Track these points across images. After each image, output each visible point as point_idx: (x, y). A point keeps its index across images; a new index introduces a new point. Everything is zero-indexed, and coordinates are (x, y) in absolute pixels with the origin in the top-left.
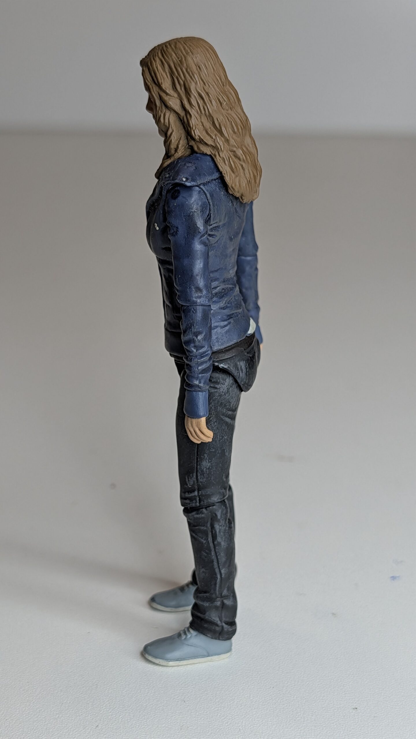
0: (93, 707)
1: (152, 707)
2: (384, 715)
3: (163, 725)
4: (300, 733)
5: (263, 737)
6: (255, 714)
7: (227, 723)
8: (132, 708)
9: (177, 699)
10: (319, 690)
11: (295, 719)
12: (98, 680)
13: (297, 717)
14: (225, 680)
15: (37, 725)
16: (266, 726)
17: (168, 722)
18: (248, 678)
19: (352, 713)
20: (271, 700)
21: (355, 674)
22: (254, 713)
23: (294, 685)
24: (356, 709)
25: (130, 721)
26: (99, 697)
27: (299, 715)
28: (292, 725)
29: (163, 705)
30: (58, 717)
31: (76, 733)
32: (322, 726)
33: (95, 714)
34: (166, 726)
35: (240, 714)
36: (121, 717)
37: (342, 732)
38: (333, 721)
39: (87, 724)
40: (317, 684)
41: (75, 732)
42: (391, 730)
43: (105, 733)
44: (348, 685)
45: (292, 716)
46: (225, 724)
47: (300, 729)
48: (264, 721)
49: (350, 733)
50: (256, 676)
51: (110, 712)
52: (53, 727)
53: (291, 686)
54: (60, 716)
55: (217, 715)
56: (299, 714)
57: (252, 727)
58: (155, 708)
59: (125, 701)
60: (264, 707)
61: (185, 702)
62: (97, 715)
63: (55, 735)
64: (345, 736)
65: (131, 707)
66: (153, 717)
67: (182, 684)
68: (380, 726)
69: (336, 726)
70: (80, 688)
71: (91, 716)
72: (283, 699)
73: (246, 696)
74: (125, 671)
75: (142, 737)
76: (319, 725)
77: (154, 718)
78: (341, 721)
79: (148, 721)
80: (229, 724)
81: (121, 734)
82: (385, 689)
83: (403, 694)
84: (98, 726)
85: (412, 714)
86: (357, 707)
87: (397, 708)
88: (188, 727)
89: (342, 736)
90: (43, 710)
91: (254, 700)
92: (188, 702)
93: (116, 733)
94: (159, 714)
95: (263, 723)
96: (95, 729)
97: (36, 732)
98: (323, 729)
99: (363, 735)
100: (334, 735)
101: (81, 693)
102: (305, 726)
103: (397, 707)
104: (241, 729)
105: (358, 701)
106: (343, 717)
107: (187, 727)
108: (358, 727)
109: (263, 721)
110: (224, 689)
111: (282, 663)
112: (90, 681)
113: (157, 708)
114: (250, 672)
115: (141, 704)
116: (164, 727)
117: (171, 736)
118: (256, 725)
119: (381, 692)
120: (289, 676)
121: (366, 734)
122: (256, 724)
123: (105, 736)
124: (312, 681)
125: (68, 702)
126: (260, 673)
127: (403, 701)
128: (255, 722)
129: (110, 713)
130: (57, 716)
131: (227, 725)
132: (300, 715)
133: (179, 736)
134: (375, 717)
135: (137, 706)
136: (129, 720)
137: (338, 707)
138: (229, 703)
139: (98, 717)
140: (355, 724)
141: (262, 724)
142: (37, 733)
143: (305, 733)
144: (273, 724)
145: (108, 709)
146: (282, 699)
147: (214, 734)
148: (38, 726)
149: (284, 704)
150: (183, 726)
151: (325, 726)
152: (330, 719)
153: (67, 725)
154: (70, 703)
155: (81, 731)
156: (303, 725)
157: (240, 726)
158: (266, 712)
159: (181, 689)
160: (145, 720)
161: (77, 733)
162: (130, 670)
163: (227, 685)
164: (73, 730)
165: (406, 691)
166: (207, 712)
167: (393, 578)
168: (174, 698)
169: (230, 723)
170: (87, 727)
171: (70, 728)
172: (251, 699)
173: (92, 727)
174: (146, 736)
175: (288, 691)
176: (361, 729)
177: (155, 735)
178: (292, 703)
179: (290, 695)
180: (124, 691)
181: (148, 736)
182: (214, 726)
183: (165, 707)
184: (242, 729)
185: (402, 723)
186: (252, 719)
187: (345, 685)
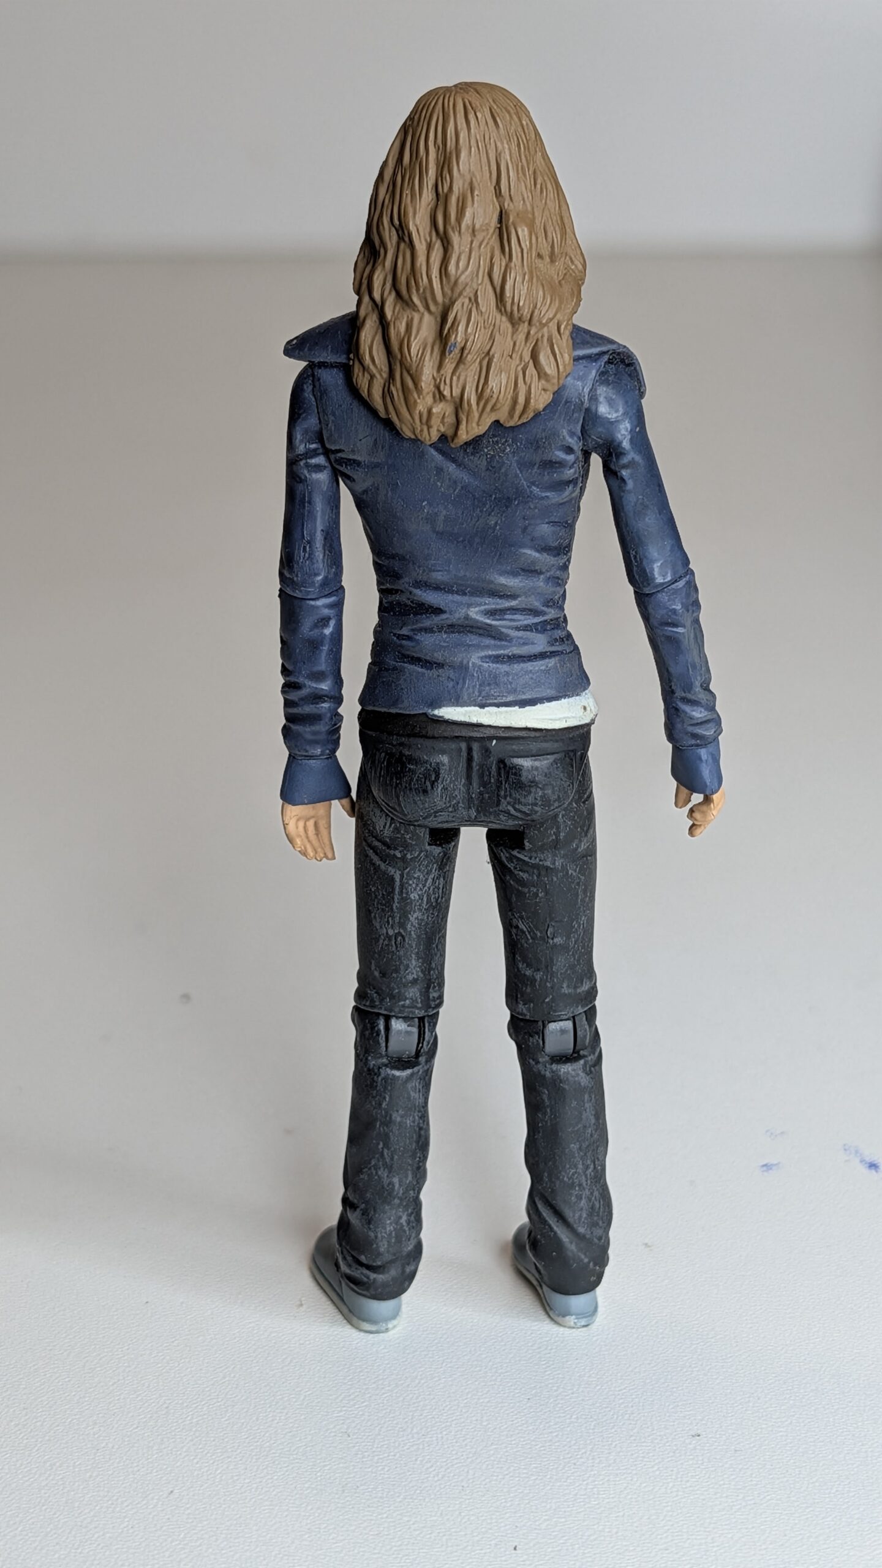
0: (161, 1454)
1: (283, 1449)
2: (754, 1446)
3: (306, 1485)
4: (586, 1489)
5: (512, 1501)
6: (493, 1454)
7: (438, 1475)
8: (240, 1453)
9: (334, 1430)
10: (621, 1401)
11: (575, 1461)
12: (169, 1399)
13: (578, 1457)
14: (430, 1387)
15: (47, 1495)
16: (517, 1479)
17: (317, 1478)
18: (477, 1383)
19: (690, 1444)
20: (525, 1426)
21: (693, 1366)
22: (492, 1452)
23: (570, 1392)
24: (699, 1436)
25: (237, 1480)
26: (173, 1434)
27: (582, 1454)
28: (569, 1475)
29: (304, 1444)
30: (91, 1476)
31: (126, 1509)
32: (630, 1473)
33: (165, 1467)
34: (313, 1486)
35: (462, 1455)
36: (219, 1472)
37: (671, 1485)
38: (652, 1463)
39: (151, 1488)
40: (617, 1389)
41: (127, 1506)
42: (771, 1476)
43: (188, 1506)
44: (680, 1388)
45: (569, 1456)
46: (434, 1477)
47: (585, 1483)
48: (512, 1468)
49: (688, 1484)
50: (494, 1378)
51: (197, 1463)
52: (80, 1497)
53: (566, 1396)
54: (94, 1475)
55: (416, 1460)
56: (583, 1451)
57: (487, 1480)
58: (287, 1451)
59: (226, 1440)
60: (511, 1441)
61: (349, 1436)
62: (169, 1469)
63: (85, 1514)
64: (678, 1491)
65: (239, 1451)
66: (285, 1469)
67: (342, 1400)
68: (748, 1468)
69: (657, 1473)
70: (133, 1416)
71: (157, 1472)
72: (550, 1422)
73: (474, 1418)
74: (224, 1378)
75: (264, 1510)
76: (624, 1471)
77: (287, 1471)
78: (669, 1461)
79: (276, 1477)
80: (440, 1476)
81: (220, 1507)
82: (755, 1395)
84: (172, 1492)
85: (811, 1442)
86: (699, 1432)
87: (781, 1431)
88: (358, 1487)
89: (671, 1492)
90: (58, 1464)
91: (490, 1426)
92: (355, 1437)
93: (211, 1504)
94: (298, 1463)
95: (510, 1473)
96: (167, 1497)
97: (46, 1509)
98: (632, 1480)
99: (713, 1488)
100: (655, 1490)
101: (135, 1426)
102: (595, 1474)
103: (781, 1429)
104: (466, 1486)
105: (701, 1420)
106: (671, 1454)
107: (355, 1487)
108: (704, 1472)
109: (509, 1468)
110: (429, 1407)
111: (546, 1349)
112: (152, 1401)
113: (294, 1451)
114: (480, 1371)
115: (258, 1443)
116: (309, 1487)
117: (324, 1507)
118: (495, 1478)
119: (747, 1400)
120: (560, 1376)
121: (720, 1485)
122: (495, 1474)
123: (187, 1512)
124: (607, 1383)
125: (110, 1445)
126: (500, 1371)
127: (793, 1416)
128: (494, 1472)
129: (198, 1465)
130: (88, 1474)
131: (436, 1479)
132: (585, 1453)
133: (339, 1505)
134: (736, 1451)
135: (252, 1447)
136: (236, 1478)
137: (662, 1433)
138: (440, 1436)
139: (173, 1475)
140: (697, 1466)
141: (507, 1474)
142: (48, 1510)
143: (595, 1489)
144: (530, 1473)
145: (192, 1458)
146: (547, 1423)
147: (411, 1498)
148: (49, 1496)
149: (551, 1432)
150: (346, 1484)
151: (636, 1474)
152: (645, 1460)
153: (108, 1492)
154: (113, 1447)
155: (137, 1504)
156: (592, 1473)
157: (462, 1481)
158: (515, 1450)
159: (341, 1411)
160: (269, 1477)
161: (130, 1507)
162: (234, 1377)
163: (434, 1398)
164: (122, 1503)
165: (798, 1396)
166: (395, 1455)
167: (767, 1167)
168: (327, 1430)
169: (444, 1476)
170: (151, 1495)
171: (115, 1498)
172: (485, 1424)
173: (161, 1493)
174: (271, 1507)
175: (560, 1405)
176: (709, 1478)
177: (291, 1505)
178: (569, 1429)
179: (564, 1413)
180: (223, 1420)
181: (277, 1508)
182: (411, 1482)
183: (309, 1448)
184: (468, 1487)
185: (792, 1461)
186: (488, 1465)
187: (675, 1389)
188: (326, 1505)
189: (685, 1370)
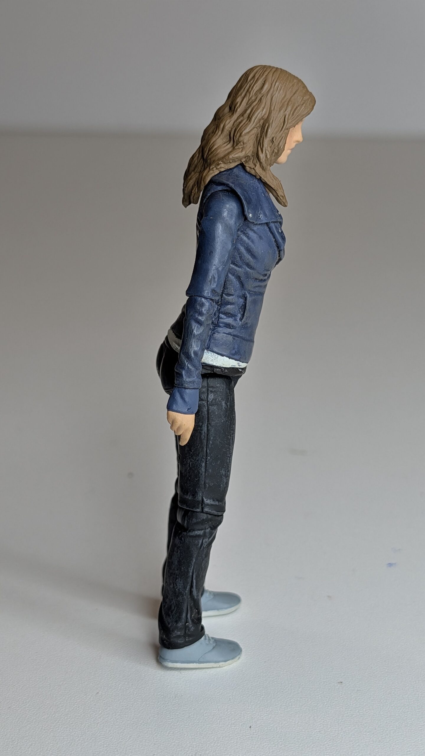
0: (95, 676)
1: (150, 677)
2: (367, 689)
3: (159, 694)
4: (286, 703)
5: (251, 706)
6: (246, 685)
7: (219, 693)
8: (131, 677)
10: (308, 665)
11: (282, 690)
13: (284, 689)
15: (42, 691)
16: (255, 697)
17: (164, 691)
19: (337, 686)
22: (245, 684)
23: (284, 660)
24: (341, 683)
25: (128, 689)
26: (102, 667)
27: (287, 687)
28: (279, 696)
29: (160, 675)
30: (62, 684)
31: (77, 699)
32: (308, 697)
33: (96, 682)
34: (162, 694)
35: (231, 685)
36: (120, 685)
37: (326, 704)
38: (318, 694)
39: (89, 691)
40: (307, 660)
41: (77, 698)
42: (372, 703)
43: (104, 699)
44: (335, 661)
45: (280, 688)
46: (217, 694)
47: (286, 700)
48: (254, 692)
49: (334, 704)
51: (111, 681)
52: (56, 693)
53: (282, 661)
54: (64, 683)
55: (210, 686)
56: (287, 686)
57: (241, 697)
58: (152, 678)
59: (125, 671)
60: (255, 680)
62: (98, 683)
63: (58, 700)
64: (328, 706)
65: (130, 677)
66: (150, 686)
68: (362, 698)
69: (320, 698)
70: (85, 657)
71: (92, 683)
72: (273, 673)
75: (138, 703)
76: (305, 696)
77: (151, 687)
78: (326, 693)
79: (145, 689)
80: (220, 693)
81: (119, 701)
82: (370, 666)
83: (387, 670)
84: (98, 693)
85: (393, 688)
86: (342, 681)
87: (380, 683)
88: (182, 695)
89: (325, 707)
90: (48, 678)
91: (245, 672)
92: (184, 674)
93: (115, 699)
94: (156, 683)
95: (252, 694)
96: (95, 695)
97: (41, 697)
98: (308, 700)
99: (345, 706)
100: (318, 705)
101: (85, 662)
102: (291, 697)
103: (380, 682)
104: (231, 698)
105: (344, 676)
106: (328, 690)
108: (342, 699)
109: (252, 692)
111: (276, 640)
112: (94, 651)
113: (155, 678)
115: (139, 674)
116: (160, 695)
117: (165, 703)
118: (245, 696)
119: (366, 668)
120: (281, 652)
121: (348, 705)
122: (246, 694)
123: (103, 702)
124: (302, 657)
125: (73, 671)
126: (254, 648)
127: (387, 676)
128: (245, 693)
129: (111, 682)
130: (61, 683)
131: (218, 694)
132: (288, 687)
133: (172, 703)
134: (358, 690)
135: (136, 675)
136: (127, 688)
137: (325, 681)
139: (99, 685)
140: (339, 696)
141: (251, 694)
142: (42, 697)
143: (290, 703)
144: (261, 695)
145: (109, 678)
147: (206, 702)
148: (43, 692)
149: (273, 677)
150: (177, 694)
151: (310, 698)
152: (315, 692)
153: (69, 691)
154: (74, 672)
155: (82, 697)
156: (290, 696)
157: (230, 696)
158: (256, 684)
160: (143, 689)
161: (78, 698)
164: (75, 696)
166: (201, 683)
167: (390, 565)
169: (222, 693)
170: (88, 694)
171: (72, 694)
173: (93, 693)
174: (142, 702)
175: (279, 666)
176: (344, 701)
177: (150, 702)
178: (282, 676)
179: (281, 669)
180: (125, 662)
181: (145, 703)
182: (207, 695)
183: (162, 678)
185: (383, 696)
186: (243, 690)
187: (333, 662)
188: (167, 703)
189: (339, 653)
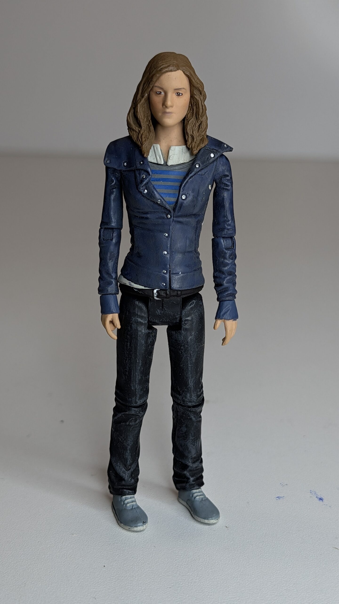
9: (90, 596)
10: (207, 590)
12: (27, 580)
14: (131, 581)
18: (150, 580)
20: (167, 598)
21: (238, 577)
23: (187, 585)
44: (232, 586)
50: (157, 578)
53: (185, 587)
61: (95, 599)
67: (95, 584)
70: (11, 586)
73: (147, 594)
74: (50, 573)
82: (262, 590)
83: (276, 594)
92: (98, 599)
101: (11, 590)
105: (238, 600)
110: (129, 589)
111: (180, 567)
112: (20, 580)
114: (152, 575)
115: (59, 600)
119: (258, 592)
120: (184, 579)
124: (202, 582)
126: (160, 575)
127: (276, 600)
138: (132, 601)
146: (176, 598)
149: (177, 602)
159: (94, 589)
162: (54, 572)
163: (132, 585)
165: (279, 592)
167: (279, 498)
168: (87, 596)
172: (151, 597)
175: (182, 591)
178: (184, 601)
179: (183, 594)
187: (229, 586)
189: (235, 579)
